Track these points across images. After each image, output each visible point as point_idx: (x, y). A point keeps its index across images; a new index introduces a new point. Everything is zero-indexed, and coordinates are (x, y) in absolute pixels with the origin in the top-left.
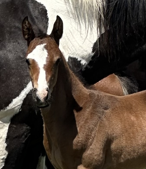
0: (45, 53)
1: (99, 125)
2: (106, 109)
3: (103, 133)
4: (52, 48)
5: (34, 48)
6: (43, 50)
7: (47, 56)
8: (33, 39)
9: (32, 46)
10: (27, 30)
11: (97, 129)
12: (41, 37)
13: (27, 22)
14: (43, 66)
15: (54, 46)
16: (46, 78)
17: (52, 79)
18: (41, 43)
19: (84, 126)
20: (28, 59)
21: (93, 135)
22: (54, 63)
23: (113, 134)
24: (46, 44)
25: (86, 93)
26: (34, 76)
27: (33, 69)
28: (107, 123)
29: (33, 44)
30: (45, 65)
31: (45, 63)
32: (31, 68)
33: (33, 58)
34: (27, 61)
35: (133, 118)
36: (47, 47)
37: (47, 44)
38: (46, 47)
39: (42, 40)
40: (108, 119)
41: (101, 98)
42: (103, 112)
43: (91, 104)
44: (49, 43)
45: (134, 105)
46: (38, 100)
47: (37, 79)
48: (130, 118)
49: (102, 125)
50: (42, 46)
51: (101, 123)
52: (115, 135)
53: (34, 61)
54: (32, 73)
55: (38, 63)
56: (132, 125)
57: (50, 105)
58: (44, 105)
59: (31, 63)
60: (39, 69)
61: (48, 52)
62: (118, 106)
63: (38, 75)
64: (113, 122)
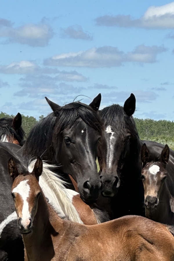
0: (28, 188)
1: (71, 249)
2: (77, 236)
3: (74, 257)
4: (33, 184)
5: (18, 183)
6: (26, 185)
7: (29, 190)
8: (17, 176)
9: (17, 182)
10: (12, 169)
11: (69, 253)
12: (24, 174)
13: (12, 162)
14: (26, 199)
15: (35, 182)
16: (29, 209)
17: (34, 209)
18: (25, 179)
19: (58, 250)
20: (14, 193)
21: (65, 258)
22: (36, 196)
23: (82, 257)
24: (28, 180)
25: (61, 222)
26: (19, 208)
27: (17, 201)
28: (77, 248)
29: (17, 180)
30: (27, 198)
31: (28, 196)
32: (16, 200)
33: (18, 192)
34: (13, 195)
35: (99, 244)
36: (30, 183)
37: (30, 180)
38: (28, 183)
39: (25, 177)
40: (78, 245)
41: (73, 227)
42: (74, 239)
43: (65, 232)
44: (31, 180)
45: (101, 233)
46: (22, 227)
47: (21, 210)
48: (97, 244)
49: (72, 249)
50: (26, 181)
51: (72, 248)
52: (84, 258)
53: (18, 194)
54: (16, 205)
55: (22, 196)
56: (99, 250)
57: (32, 232)
58: (27, 232)
59: (15, 196)
60: (23, 201)
61: (30, 187)
62: (87, 234)
63: (22, 206)
64: (83, 247)
